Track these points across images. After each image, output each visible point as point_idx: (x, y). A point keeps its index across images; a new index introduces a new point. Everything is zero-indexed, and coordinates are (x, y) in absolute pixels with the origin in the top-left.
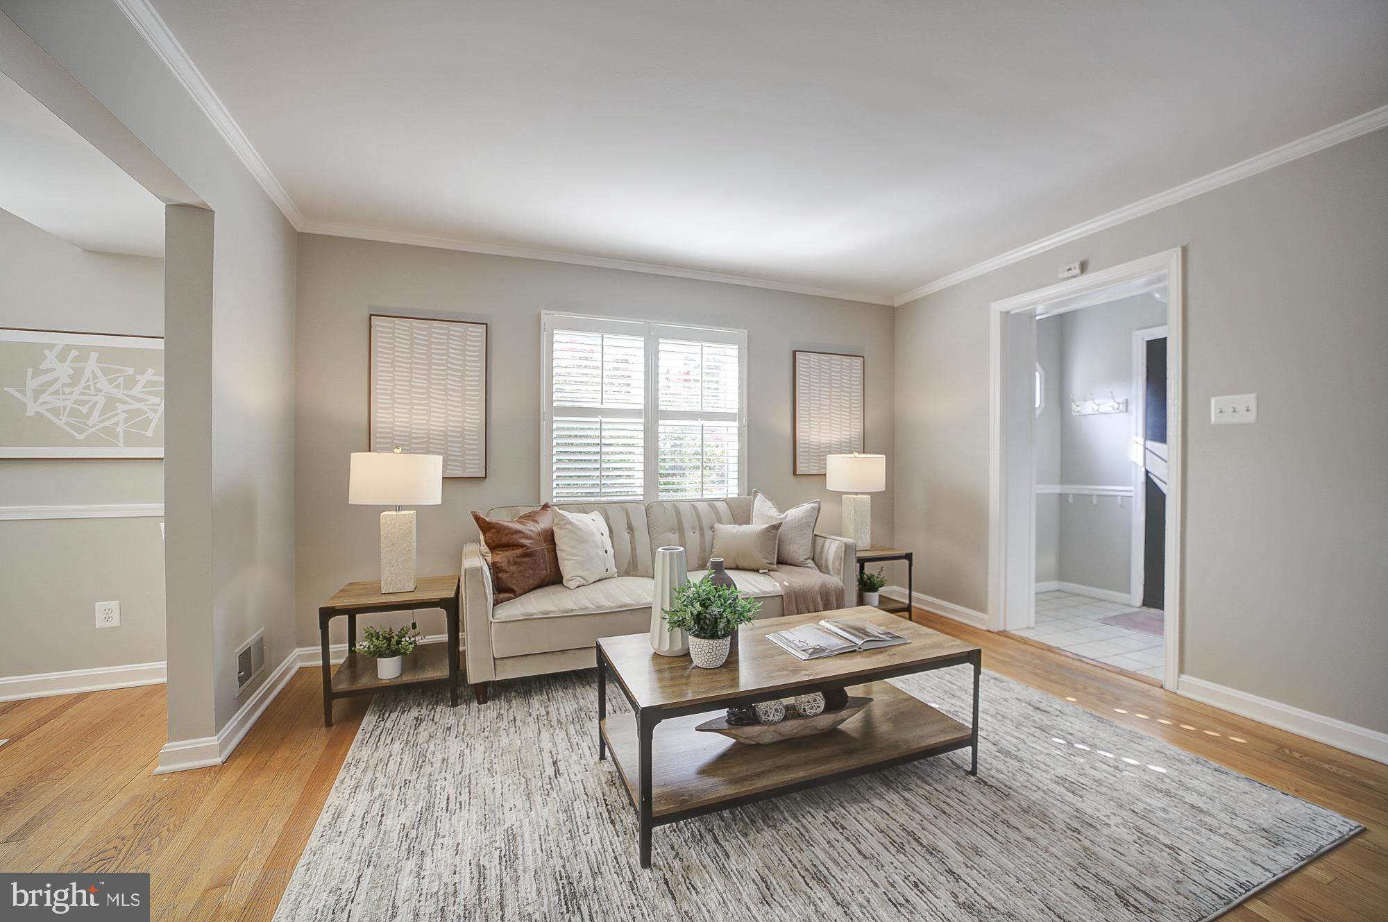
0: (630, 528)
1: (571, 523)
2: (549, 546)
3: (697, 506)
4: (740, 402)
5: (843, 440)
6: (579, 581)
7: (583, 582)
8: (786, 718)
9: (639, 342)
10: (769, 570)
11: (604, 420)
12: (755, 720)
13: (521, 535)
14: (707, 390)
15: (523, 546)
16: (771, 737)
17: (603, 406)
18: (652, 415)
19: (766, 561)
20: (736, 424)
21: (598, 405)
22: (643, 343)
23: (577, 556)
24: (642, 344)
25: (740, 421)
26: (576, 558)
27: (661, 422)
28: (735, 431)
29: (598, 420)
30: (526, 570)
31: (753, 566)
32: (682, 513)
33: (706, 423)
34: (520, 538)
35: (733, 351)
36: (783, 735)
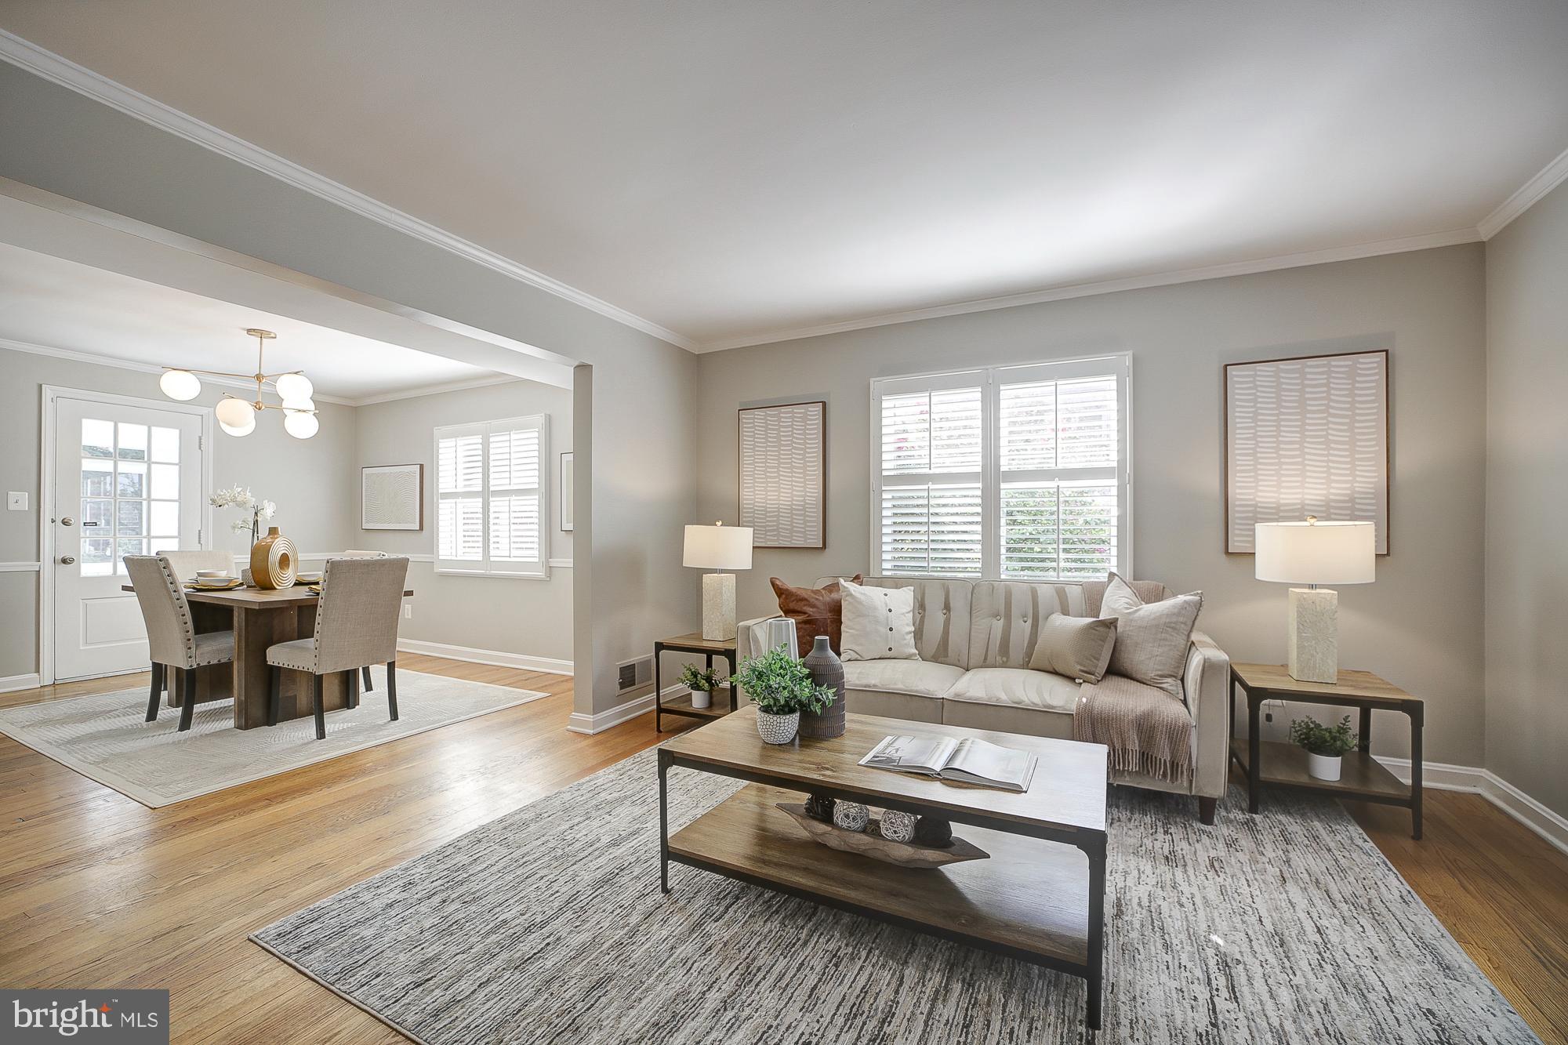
0: (947, 607)
1: (851, 595)
2: (835, 617)
3: (1038, 589)
4: (1121, 451)
5: (1332, 497)
6: (849, 654)
7: (855, 656)
8: (864, 831)
9: (975, 394)
10: (1084, 681)
11: (932, 487)
12: (827, 818)
13: (805, 603)
14: (1062, 442)
15: (805, 613)
16: (837, 842)
17: (931, 472)
18: (991, 477)
19: (1079, 667)
20: (1114, 482)
21: (926, 471)
22: (980, 394)
23: (853, 629)
24: (979, 396)
25: (1120, 477)
26: (851, 631)
27: (1003, 486)
28: (1114, 491)
29: (926, 487)
30: (804, 636)
31: (1069, 673)
32: (1013, 597)
33: (1062, 484)
34: (805, 605)
35: (1110, 383)
36: (852, 847)
